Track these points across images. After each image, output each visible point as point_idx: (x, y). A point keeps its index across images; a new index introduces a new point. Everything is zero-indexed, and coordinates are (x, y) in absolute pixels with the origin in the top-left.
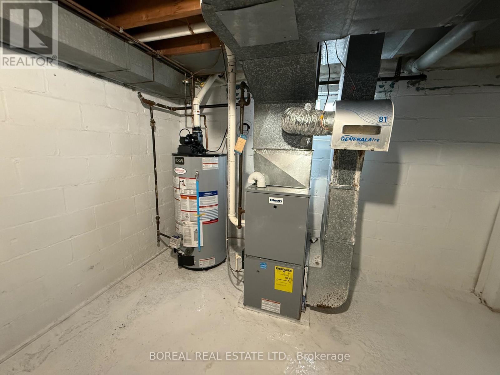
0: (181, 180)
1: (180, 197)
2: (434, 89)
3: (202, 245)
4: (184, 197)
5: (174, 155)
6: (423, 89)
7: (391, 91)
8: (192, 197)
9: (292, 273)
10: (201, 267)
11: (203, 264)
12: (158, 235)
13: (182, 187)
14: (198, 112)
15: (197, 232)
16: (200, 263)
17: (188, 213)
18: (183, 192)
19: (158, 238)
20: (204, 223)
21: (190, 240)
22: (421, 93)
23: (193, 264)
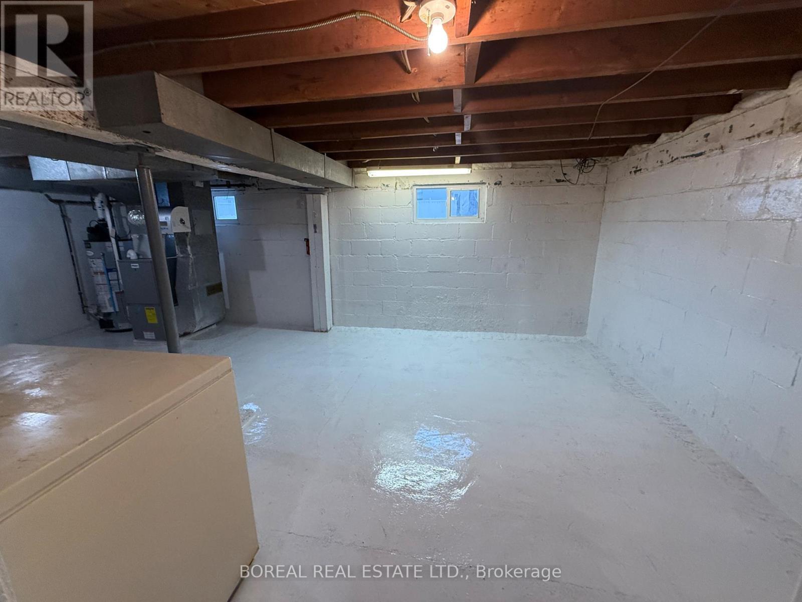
0: (91, 260)
1: (93, 273)
2: (267, 189)
3: (117, 310)
4: (96, 273)
5: (85, 241)
6: (261, 189)
7: (245, 190)
8: (102, 273)
9: (154, 310)
10: (121, 328)
11: (122, 326)
12: (83, 308)
13: (93, 266)
14: (100, 207)
15: (112, 299)
16: (119, 326)
17: (101, 286)
18: (95, 269)
19: (83, 310)
20: (117, 293)
21: (106, 307)
22: (261, 192)
23: (113, 327)
